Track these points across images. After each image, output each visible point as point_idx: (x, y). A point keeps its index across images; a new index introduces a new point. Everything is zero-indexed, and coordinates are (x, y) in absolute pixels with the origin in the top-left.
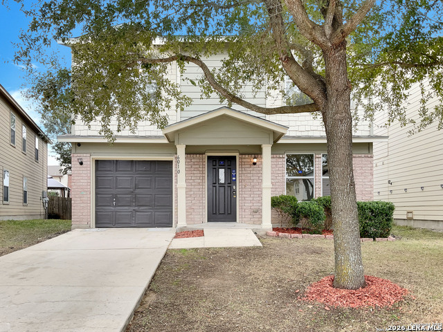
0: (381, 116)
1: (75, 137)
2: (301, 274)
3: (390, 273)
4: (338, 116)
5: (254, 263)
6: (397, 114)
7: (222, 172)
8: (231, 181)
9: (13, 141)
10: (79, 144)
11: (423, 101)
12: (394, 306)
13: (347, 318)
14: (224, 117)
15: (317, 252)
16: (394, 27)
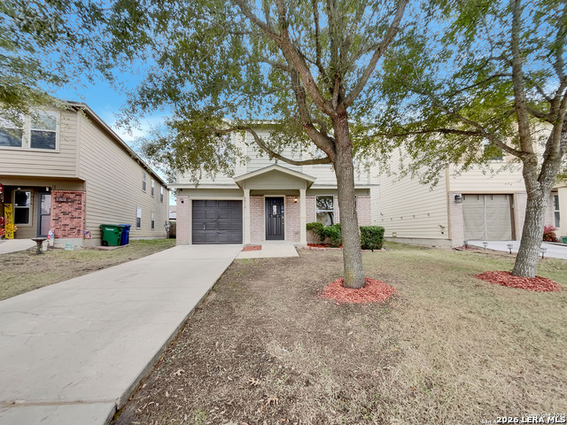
0: (374, 170)
1: (179, 185)
2: (322, 276)
3: (383, 275)
4: (344, 165)
5: (291, 269)
6: (385, 168)
7: (275, 207)
8: (280, 214)
9: (144, 189)
10: (181, 190)
11: (402, 160)
12: (386, 302)
13: (352, 311)
14: (274, 171)
15: (335, 260)
16: (381, 110)
